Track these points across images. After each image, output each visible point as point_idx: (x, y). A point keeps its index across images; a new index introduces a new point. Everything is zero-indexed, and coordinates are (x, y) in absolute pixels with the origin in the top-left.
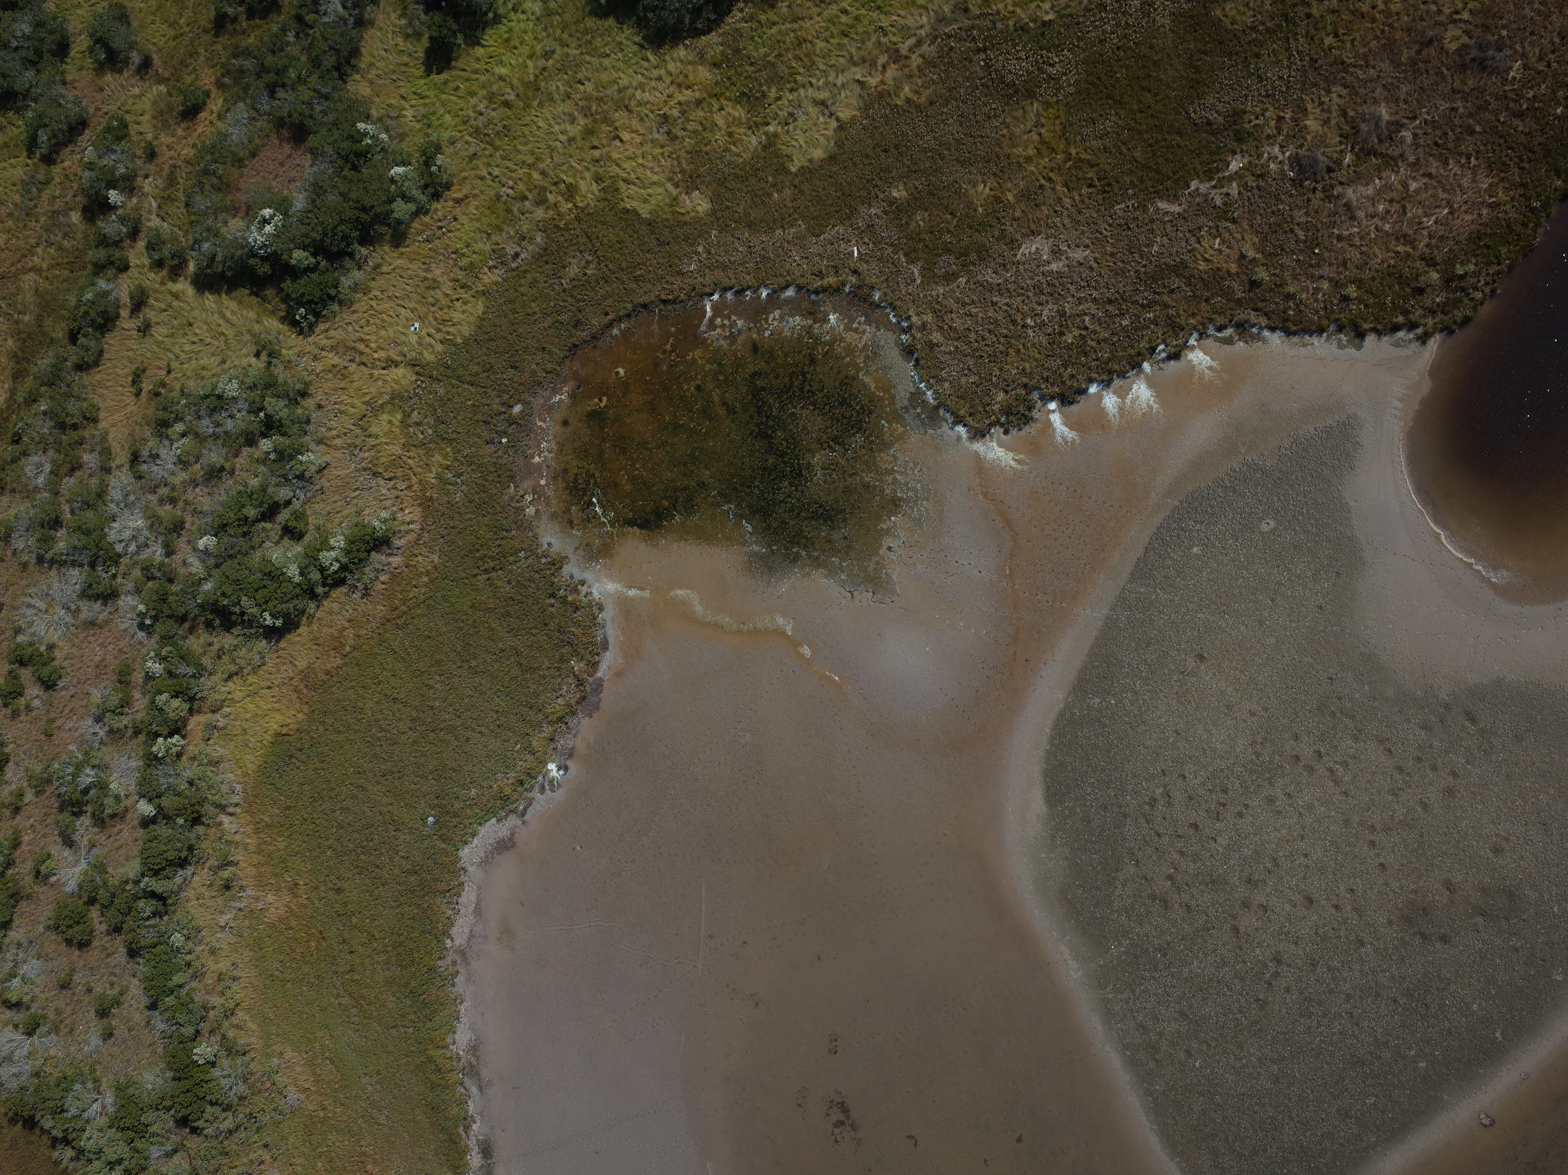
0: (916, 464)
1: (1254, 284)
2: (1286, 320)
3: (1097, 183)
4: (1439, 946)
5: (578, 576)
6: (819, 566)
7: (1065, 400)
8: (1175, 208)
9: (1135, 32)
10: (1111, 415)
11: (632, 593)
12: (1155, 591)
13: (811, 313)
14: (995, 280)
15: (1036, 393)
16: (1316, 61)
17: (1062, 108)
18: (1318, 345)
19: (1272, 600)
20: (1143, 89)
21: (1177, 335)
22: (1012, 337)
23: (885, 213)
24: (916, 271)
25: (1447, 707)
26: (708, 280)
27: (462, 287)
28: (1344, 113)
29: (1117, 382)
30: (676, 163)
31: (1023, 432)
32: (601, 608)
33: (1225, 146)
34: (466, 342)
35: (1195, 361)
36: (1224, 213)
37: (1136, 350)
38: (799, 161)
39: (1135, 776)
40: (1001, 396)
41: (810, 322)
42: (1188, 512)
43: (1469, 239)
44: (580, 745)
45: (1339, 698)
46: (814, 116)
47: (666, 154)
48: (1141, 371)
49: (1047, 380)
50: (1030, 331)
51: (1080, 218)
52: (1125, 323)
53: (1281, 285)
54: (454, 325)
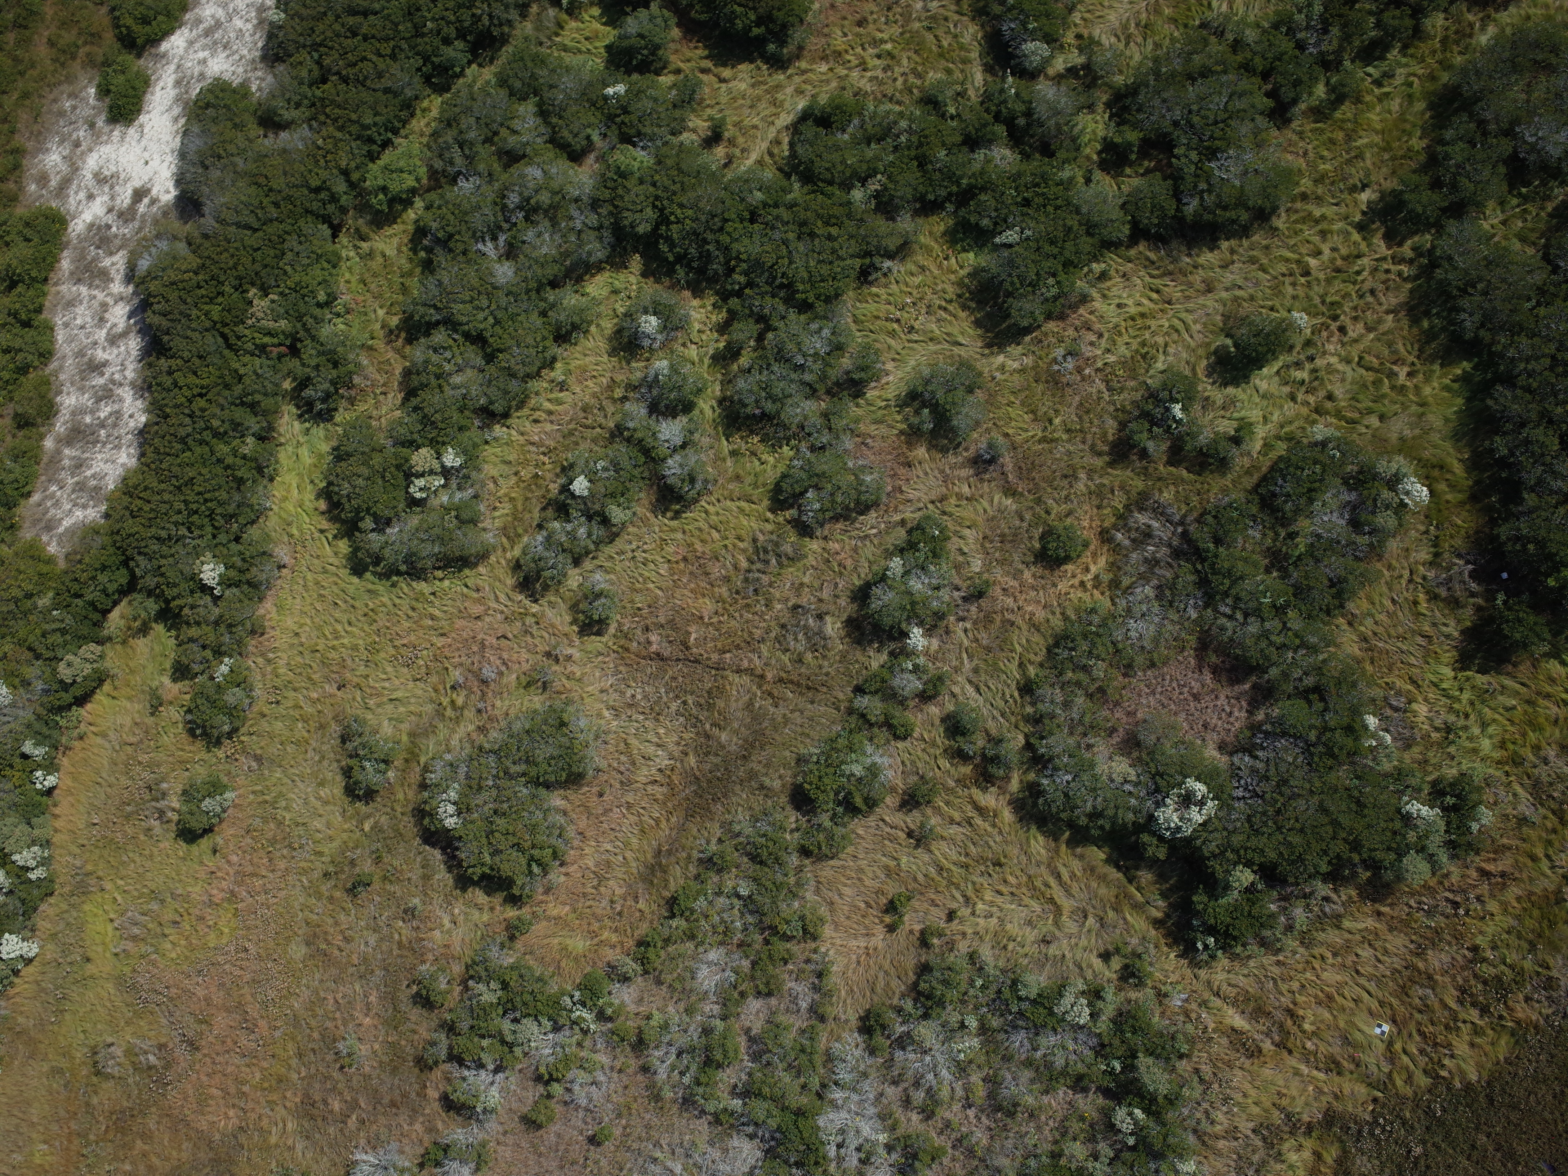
34: (1469, 1091)
54: (1452, 1056)
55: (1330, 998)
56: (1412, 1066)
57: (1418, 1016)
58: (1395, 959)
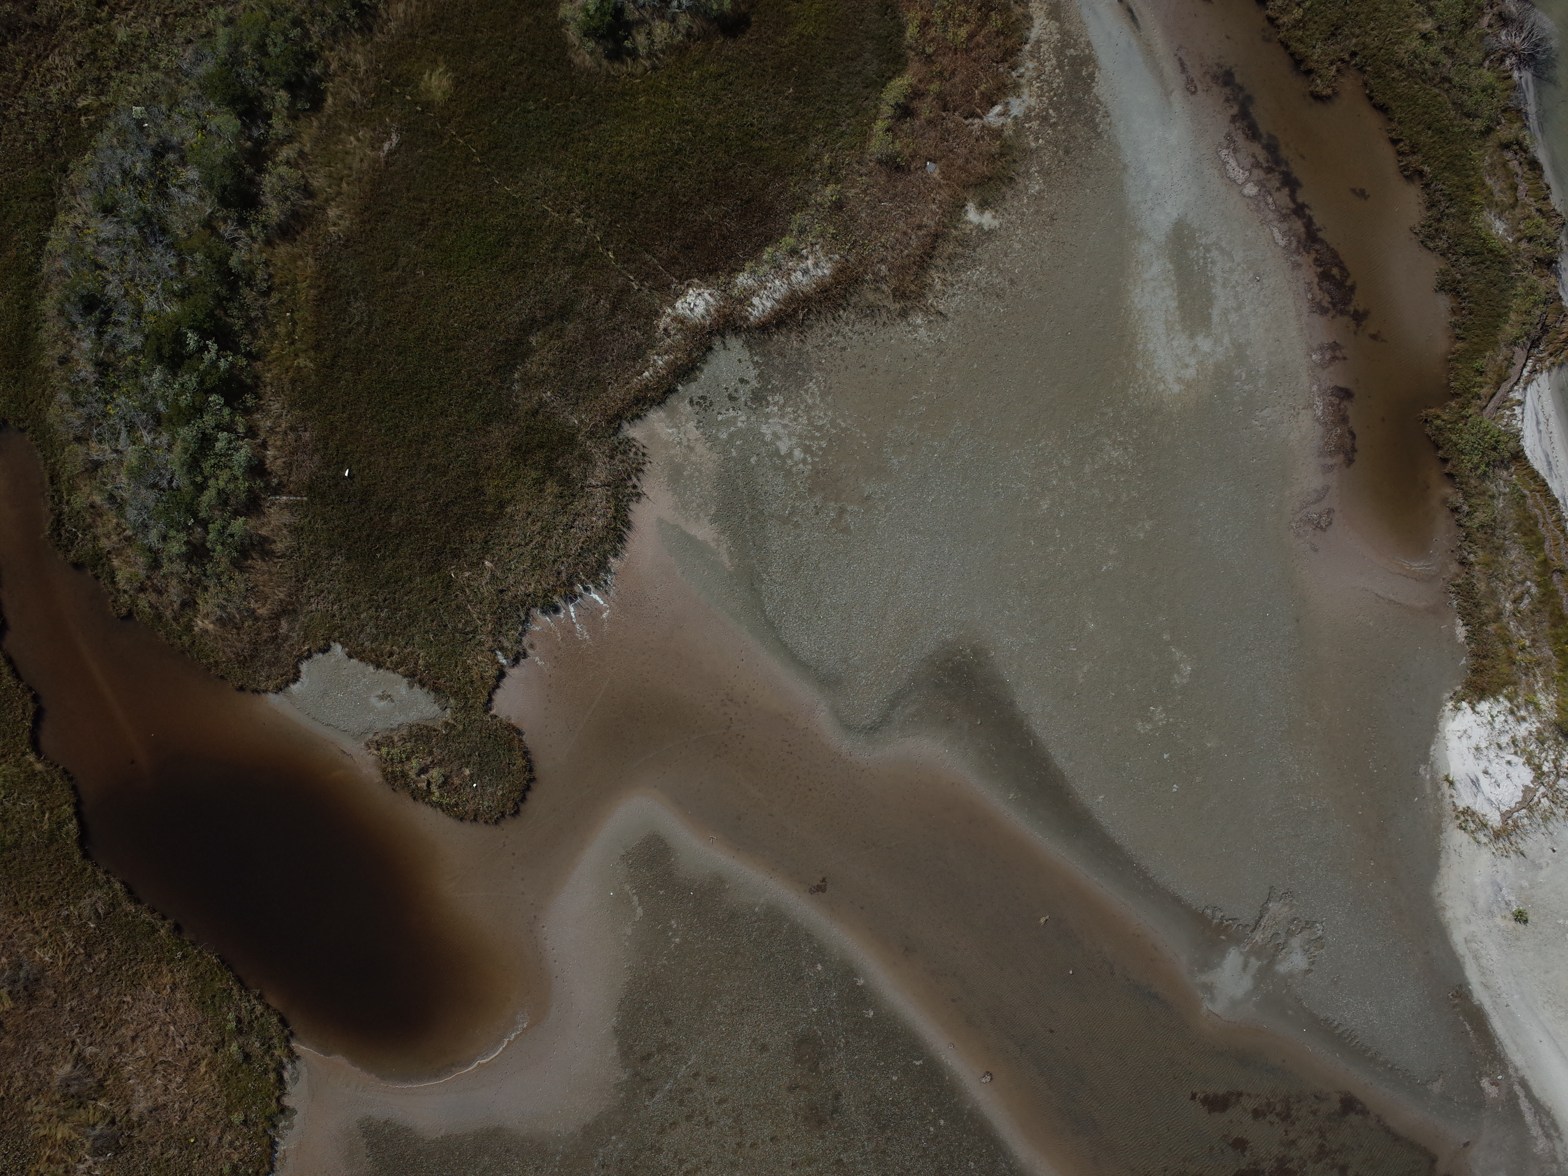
18: (286, 1145)
28: (56, 1103)
43: (203, 1011)
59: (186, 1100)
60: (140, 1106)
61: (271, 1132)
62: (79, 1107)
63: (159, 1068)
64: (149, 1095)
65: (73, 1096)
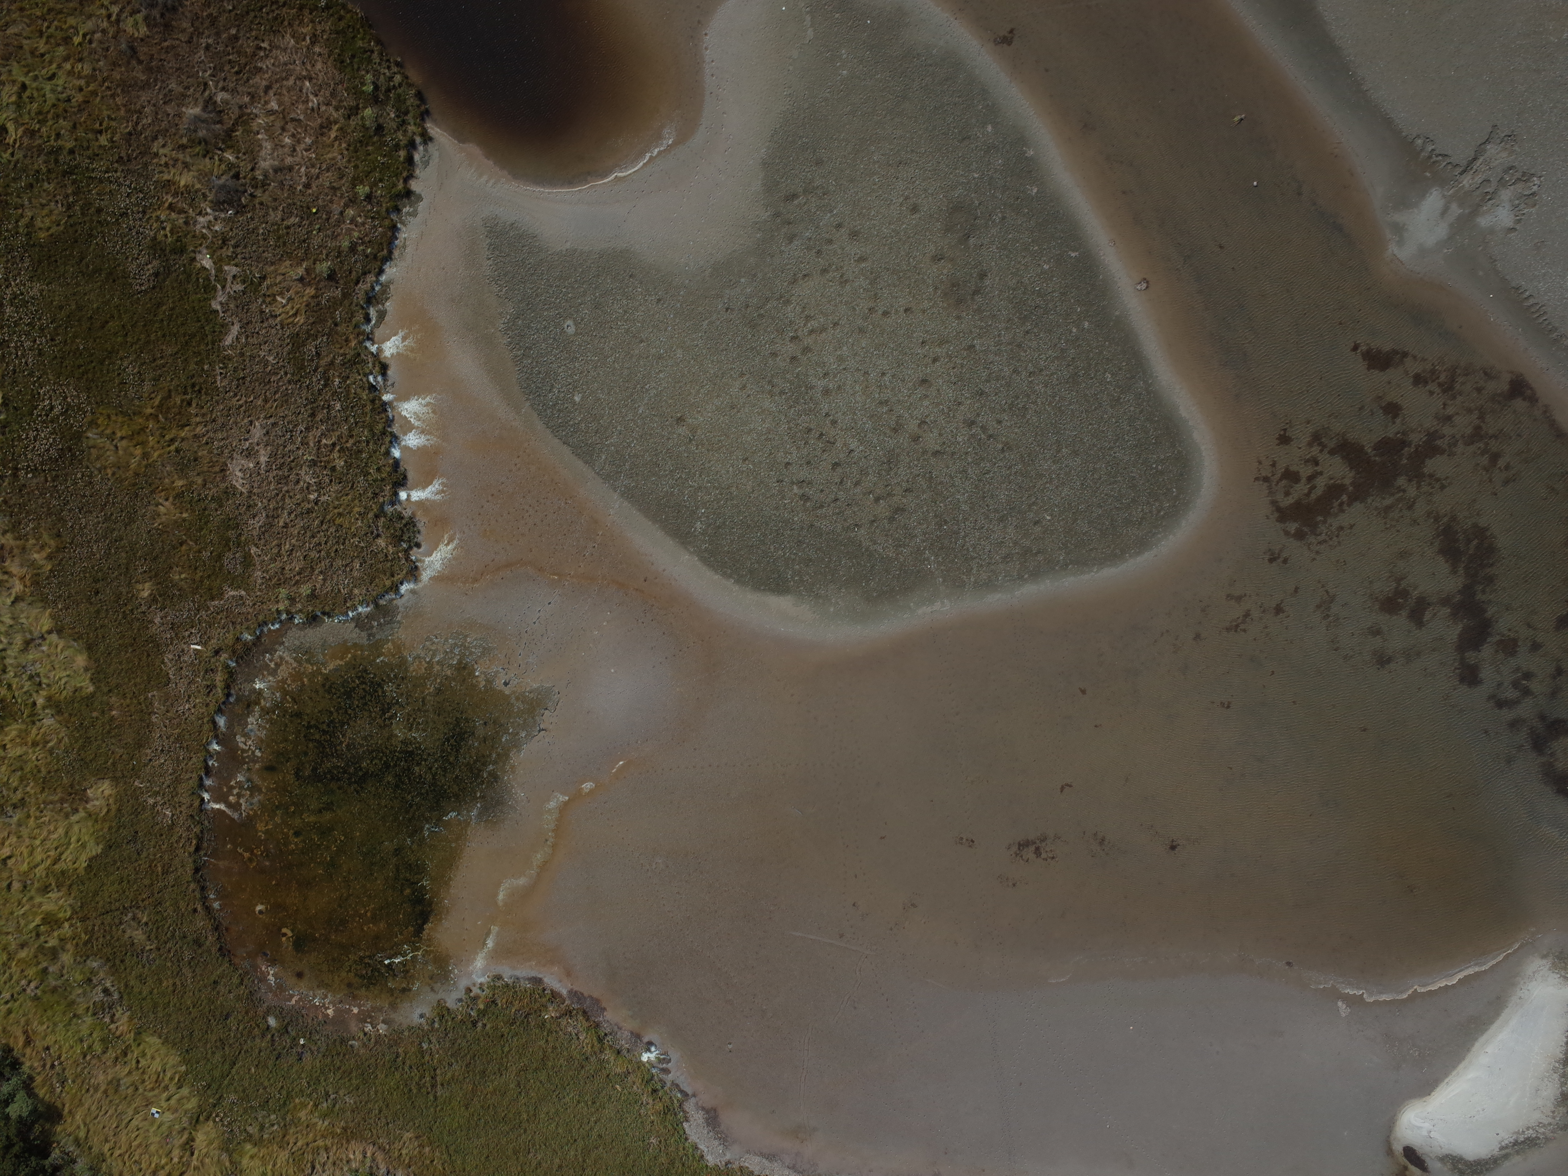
0: (428, 639)
1: (332, 277)
2: (375, 257)
3: (188, 397)
4: (987, 282)
5: (461, 994)
6: (507, 756)
7: (401, 482)
8: (235, 329)
9: (40, 319)
10: (426, 443)
11: (490, 943)
12: (608, 446)
13: (248, 706)
14: (261, 519)
15: (386, 508)
16: (122, 158)
17: (100, 410)
18: (408, 233)
19: (642, 341)
20: (103, 327)
21: (363, 361)
22: (324, 518)
23: (163, 608)
24: (232, 593)
25: (777, 215)
26: (186, 800)
27: (126, 1055)
28: (183, 147)
29: (395, 429)
30: (51, 806)
31: (422, 529)
32: (499, 977)
33: (184, 265)
34: (185, 1061)
35: (393, 351)
36: (253, 285)
37: (368, 403)
38: (84, 681)
39: (777, 508)
40: (381, 542)
41: (257, 708)
42: (539, 396)
43: (341, 71)
44: (629, 1025)
45: (747, 306)
46: (38, 655)
47: (38, 814)
48: (390, 403)
49: (376, 495)
50: (322, 499)
51: (220, 421)
52: (338, 406)
53: (339, 253)
54: (164, 1071)
55: (140, 1145)
56: (177, 1097)
57: (141, 1090)
58: (103, 1102)
59: (313, 166)
60: (266, 164)
61: (394, 217)
62: (204, 156)
63: (290, 127)
64: (276, 154)
65: (200, 143)
